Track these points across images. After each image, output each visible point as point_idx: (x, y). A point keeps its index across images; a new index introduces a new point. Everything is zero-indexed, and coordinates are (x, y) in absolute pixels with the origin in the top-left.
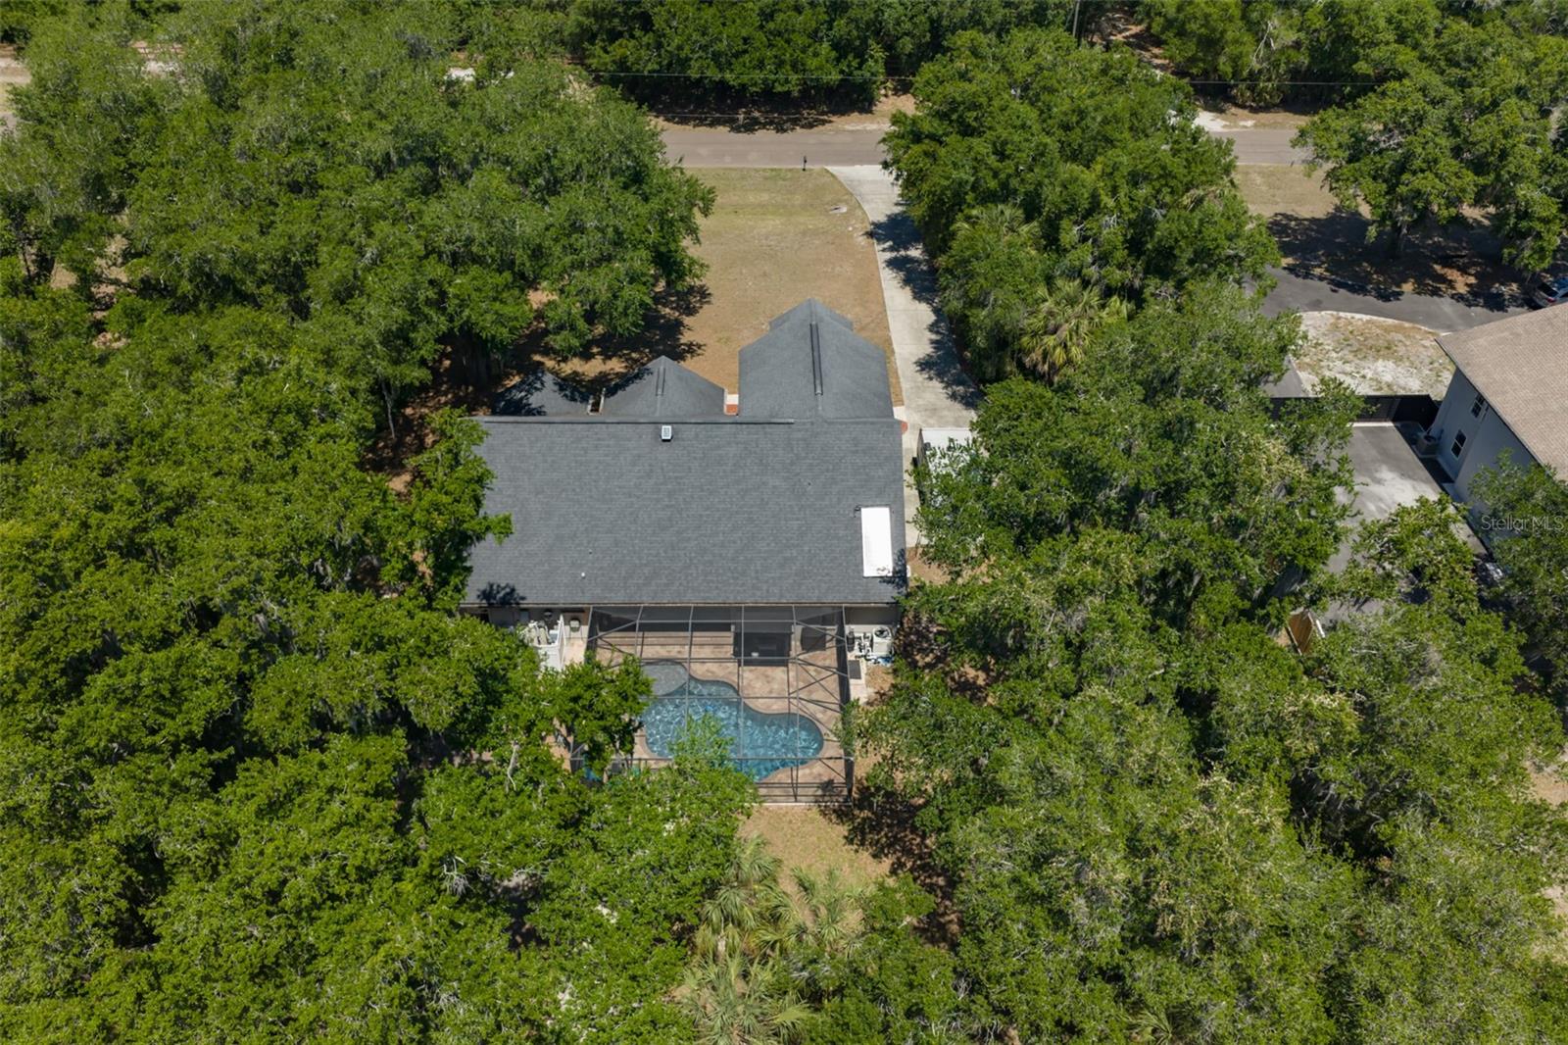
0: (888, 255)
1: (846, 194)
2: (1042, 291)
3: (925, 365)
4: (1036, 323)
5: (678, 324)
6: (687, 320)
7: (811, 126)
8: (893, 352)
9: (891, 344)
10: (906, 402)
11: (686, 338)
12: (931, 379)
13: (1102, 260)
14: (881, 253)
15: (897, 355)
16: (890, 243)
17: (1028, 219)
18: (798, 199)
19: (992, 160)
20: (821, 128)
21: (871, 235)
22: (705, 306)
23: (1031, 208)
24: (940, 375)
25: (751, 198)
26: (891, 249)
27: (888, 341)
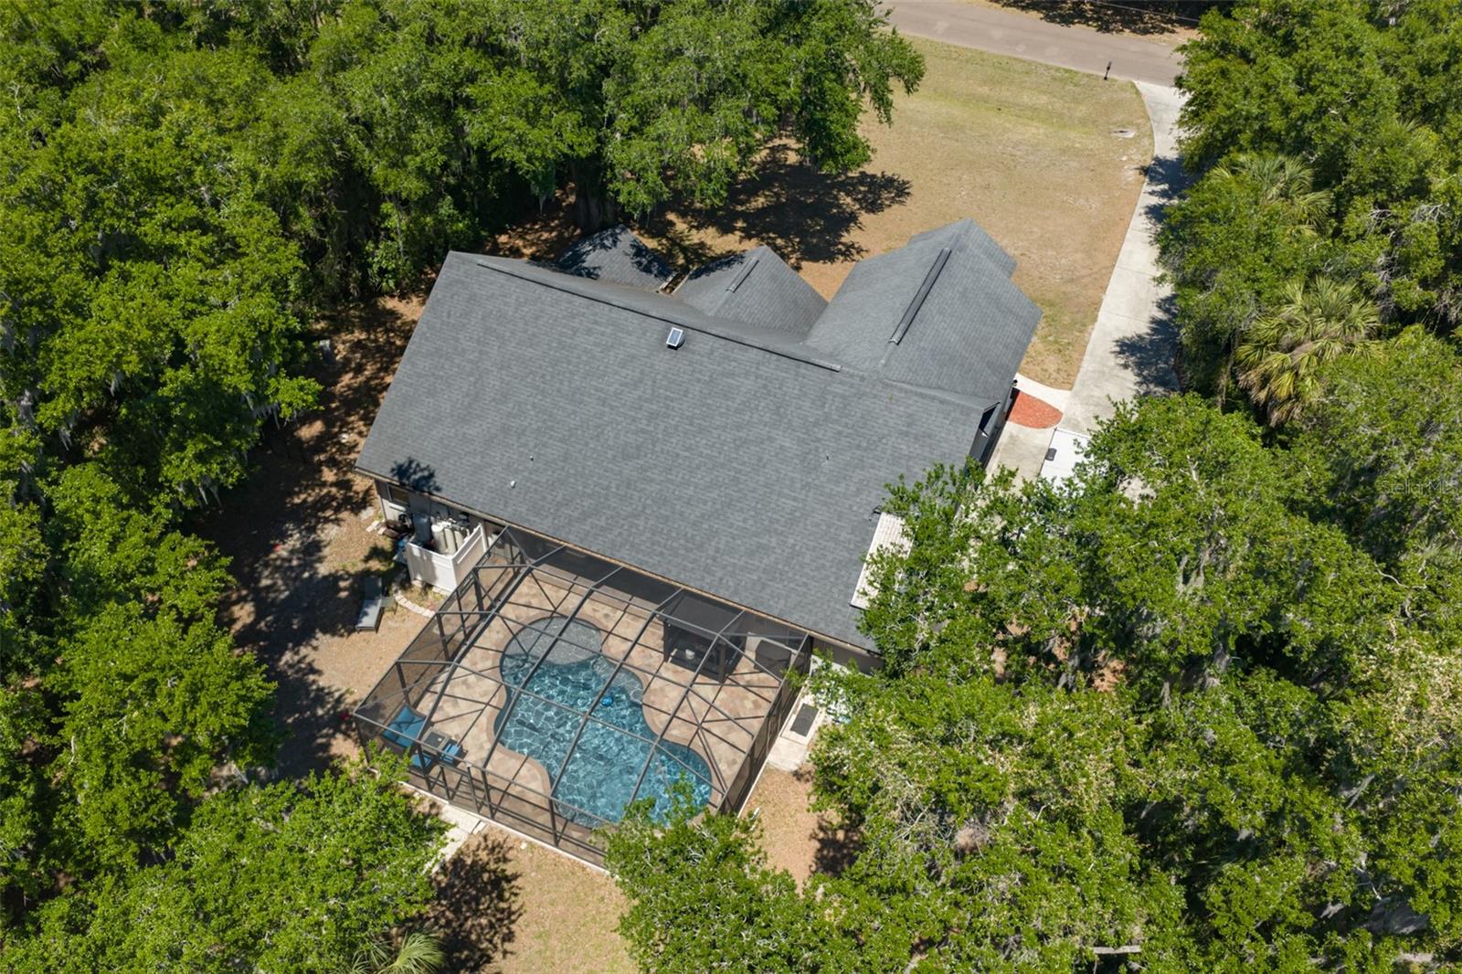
0: (1155, 201)
1: (1141, 116)
2: (1294, 288)
3: (1128, 347)
4: (1265, 328)
5: (853, 218)
6: (865, 217)
7: (1145, 32)
8: (1095, 320)
9: (1097, 309)
10: (1077, 387)
11: (851, 237)
12: (1126, 366)
13: (1399, 266)
14: (1148, 196)
15: (1097, 325)
16: (1165, 186)
17: (1317, 186)
18: (1082, 111)
19: (1290, 92)
20: (1157, 36)
21: (1145, 171)
22: (895, 206)
23: (1329, 173)
24: (1140, 365)
25: (1026, 98)
26: (1163, 194)
27: (1096, 305)
